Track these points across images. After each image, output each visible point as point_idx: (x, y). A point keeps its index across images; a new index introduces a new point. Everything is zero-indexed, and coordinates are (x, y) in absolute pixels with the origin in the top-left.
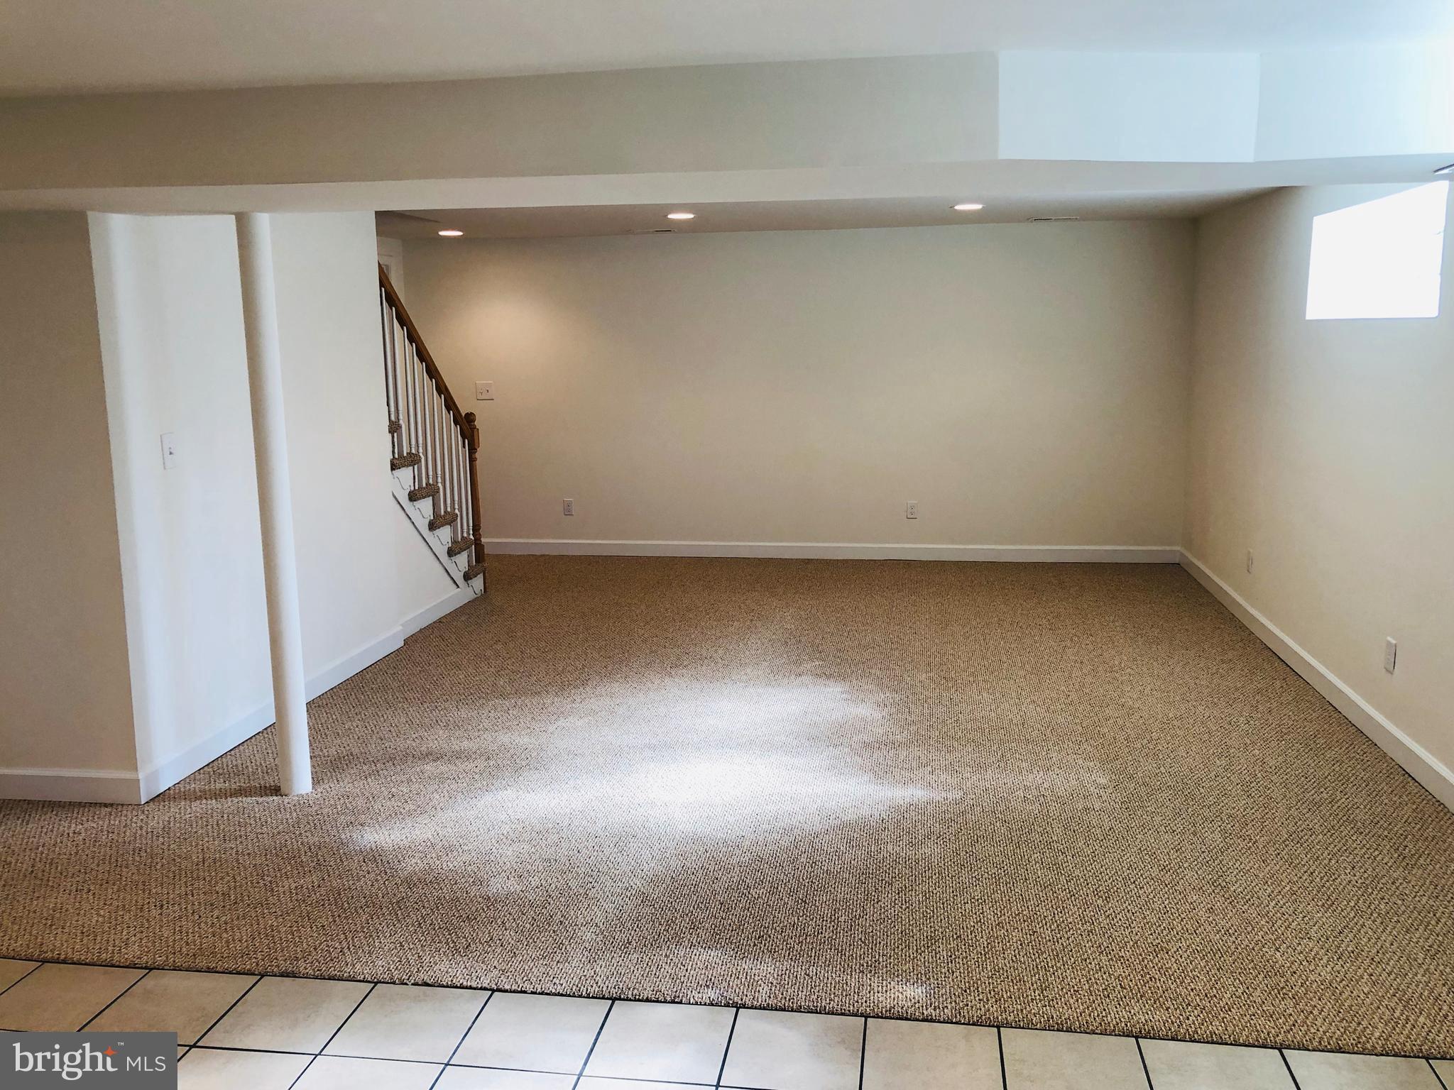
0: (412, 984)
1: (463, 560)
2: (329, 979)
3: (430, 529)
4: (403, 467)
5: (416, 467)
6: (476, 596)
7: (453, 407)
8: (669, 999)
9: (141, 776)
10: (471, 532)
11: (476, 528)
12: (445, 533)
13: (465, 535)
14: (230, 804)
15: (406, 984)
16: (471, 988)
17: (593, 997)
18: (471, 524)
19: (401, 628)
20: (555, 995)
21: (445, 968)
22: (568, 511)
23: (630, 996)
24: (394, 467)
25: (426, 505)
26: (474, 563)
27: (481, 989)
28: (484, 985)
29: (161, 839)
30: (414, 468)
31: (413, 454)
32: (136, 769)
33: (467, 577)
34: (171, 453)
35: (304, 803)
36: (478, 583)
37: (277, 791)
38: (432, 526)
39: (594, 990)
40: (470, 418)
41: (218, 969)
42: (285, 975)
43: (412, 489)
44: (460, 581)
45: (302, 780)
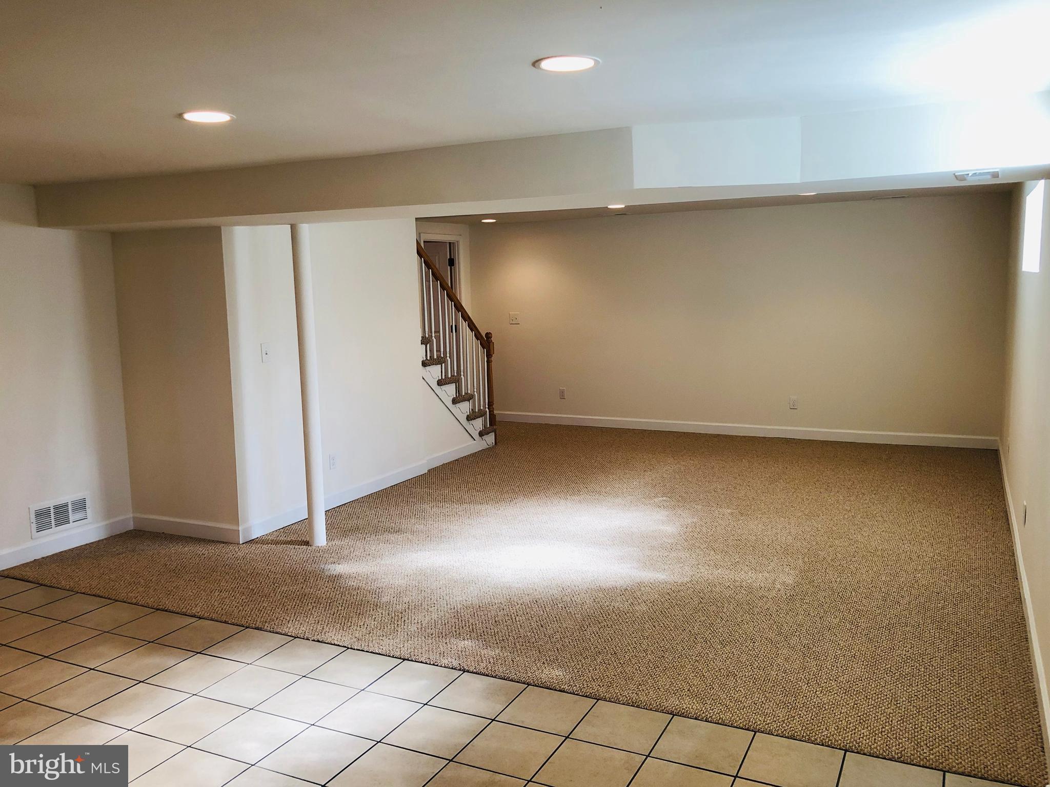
0: (312, 640)
1: (479, 424)
2: (276, 633)
3: (453, 403)
4: (432, 365)
5: (443, 365)
6: (488, 447)
7: (474, 329)
8: (432, 663)
9: (240, 528)
10: (487, 406)
11: (491, 404)
12: (465, 407)
13: (482, 408)
14: (280, 548)
15: (309, 640)
16: (338, 645)
17: (395, 657)
18: (487, 402)
19: (426, 461)
20: (378, 654)
21: (333, 635)
22: (562, 396)
23: (413, 659)
24: (424, 364)
25: (451, 389)
26: (488, 426)
27: (343, 646)
28: (345, 645)
29: (239, 561)
30: (442, 366)
31: (441, 357)
32: (238, 525)
33: (481, 434)
34: (266, 354)
35: (319, 550)
36: (490, 439)
37: (307, 543)
38: (455, 401)
39: (397, 654)
40: (488, 335)
41: (229, 622)
42: (257, 628)
43: (440, 378)
44: (476, 435)
45: (321, 538)
